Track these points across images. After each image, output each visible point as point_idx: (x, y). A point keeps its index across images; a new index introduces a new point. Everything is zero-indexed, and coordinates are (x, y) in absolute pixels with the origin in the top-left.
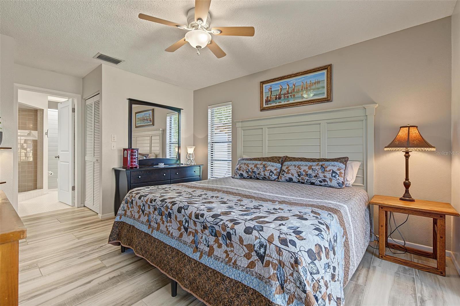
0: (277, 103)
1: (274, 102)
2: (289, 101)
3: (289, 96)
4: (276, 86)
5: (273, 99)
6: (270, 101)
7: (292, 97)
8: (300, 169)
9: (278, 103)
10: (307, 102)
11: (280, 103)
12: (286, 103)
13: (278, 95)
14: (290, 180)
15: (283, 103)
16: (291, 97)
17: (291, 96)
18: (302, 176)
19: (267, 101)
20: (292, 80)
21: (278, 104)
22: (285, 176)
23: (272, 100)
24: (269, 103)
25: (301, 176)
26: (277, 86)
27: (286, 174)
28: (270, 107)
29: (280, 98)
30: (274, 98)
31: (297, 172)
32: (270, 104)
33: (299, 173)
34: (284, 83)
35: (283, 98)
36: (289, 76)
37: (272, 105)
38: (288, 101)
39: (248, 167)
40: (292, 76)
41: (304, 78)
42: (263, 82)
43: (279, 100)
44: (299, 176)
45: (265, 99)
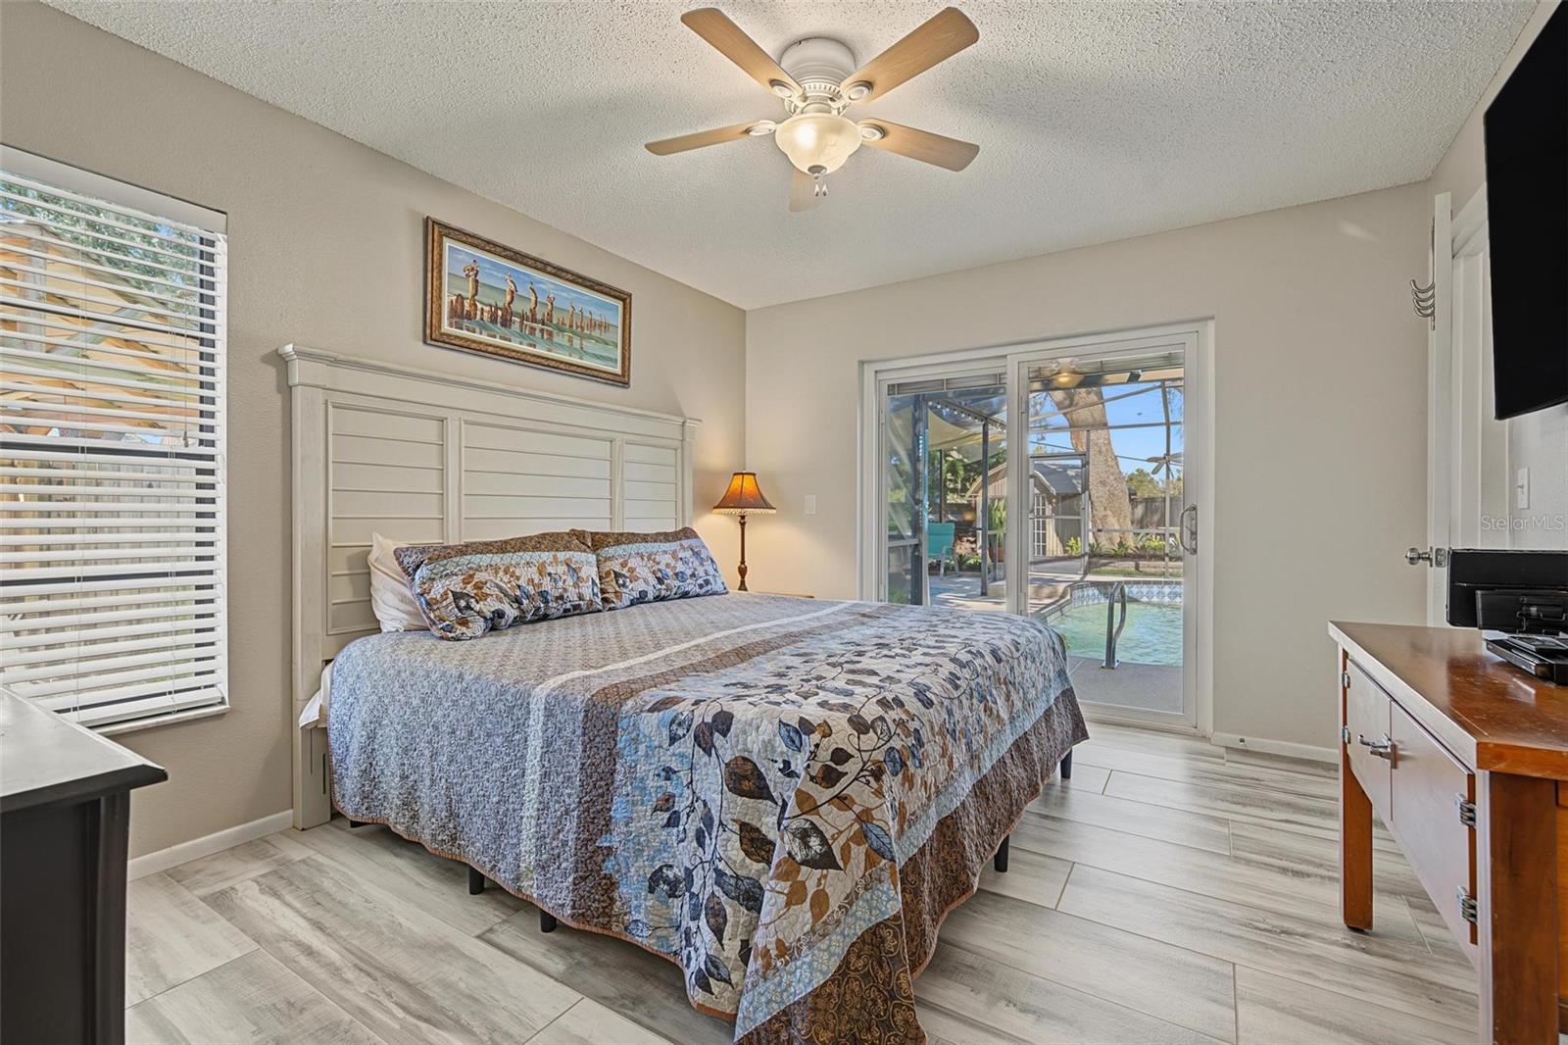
0: (495, 337)
1: (487, 330)
2: (535, 346)
3: (535, 329)
4: (495, 273)
5: (482, 314)
6: (469, 317)
7: (545, 336)
8: (658, 563)
9: (498, 336)
10: (584, 371)
11: (505, 339)
12: (525, 348)
13: (501, 309)
14: (641, 599)
15: (514, 345)
16: (543, 336)
17: (542, 330)
18: (669, 581)
19: (459, 314)
20: (547, 283)
21: (498, 341)
22: (630, 587)
23: (478, 317)
24: (466, 322)
25: (666, 581)
26: (500, 275)
27: (631, 582)
28: (467, 340)
29: (506, 323)
30: (485, 314)
31: (654, 573)
32: (468, 330)
33: (659, 575)
34: (522, 276)
35: (516, 327)
36: (540, 266)
37: (476, 336)
38: (531, 345)
39: (518, 578)
40: (549, 269)
41: (575, 295)
42: (447, 227)
43: (503, 329)
44: (660, 581)
45: (447, 299)
